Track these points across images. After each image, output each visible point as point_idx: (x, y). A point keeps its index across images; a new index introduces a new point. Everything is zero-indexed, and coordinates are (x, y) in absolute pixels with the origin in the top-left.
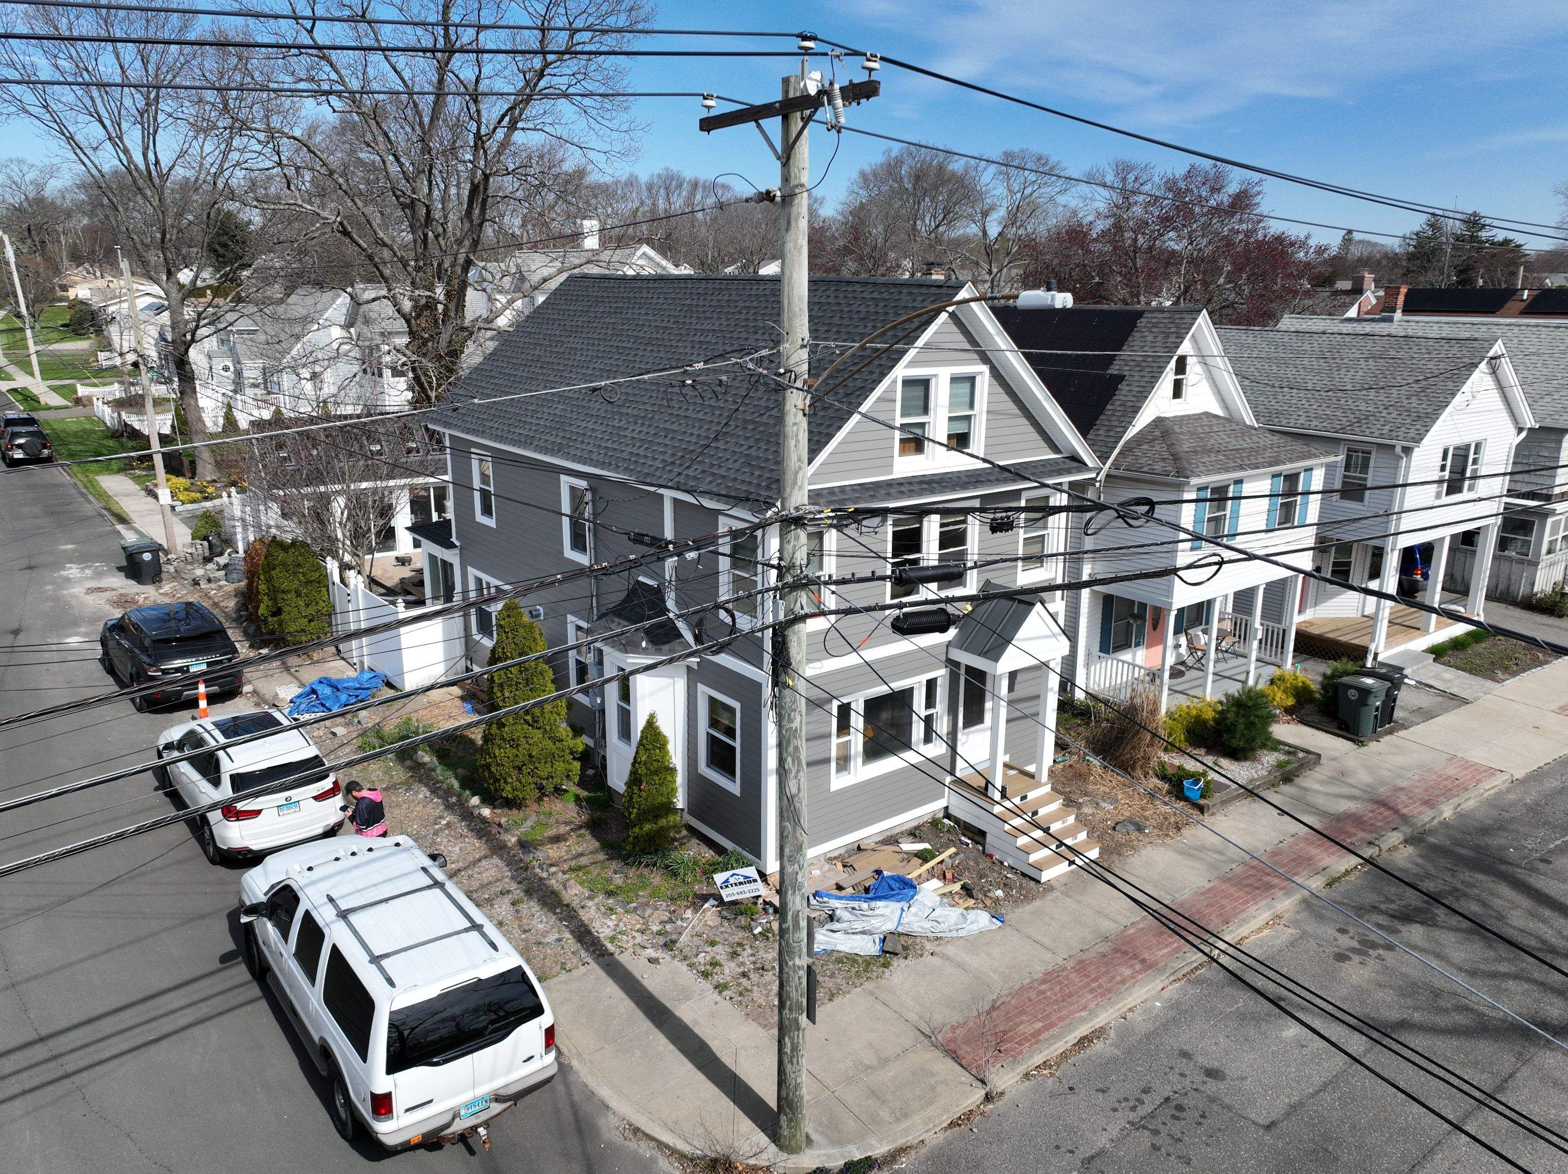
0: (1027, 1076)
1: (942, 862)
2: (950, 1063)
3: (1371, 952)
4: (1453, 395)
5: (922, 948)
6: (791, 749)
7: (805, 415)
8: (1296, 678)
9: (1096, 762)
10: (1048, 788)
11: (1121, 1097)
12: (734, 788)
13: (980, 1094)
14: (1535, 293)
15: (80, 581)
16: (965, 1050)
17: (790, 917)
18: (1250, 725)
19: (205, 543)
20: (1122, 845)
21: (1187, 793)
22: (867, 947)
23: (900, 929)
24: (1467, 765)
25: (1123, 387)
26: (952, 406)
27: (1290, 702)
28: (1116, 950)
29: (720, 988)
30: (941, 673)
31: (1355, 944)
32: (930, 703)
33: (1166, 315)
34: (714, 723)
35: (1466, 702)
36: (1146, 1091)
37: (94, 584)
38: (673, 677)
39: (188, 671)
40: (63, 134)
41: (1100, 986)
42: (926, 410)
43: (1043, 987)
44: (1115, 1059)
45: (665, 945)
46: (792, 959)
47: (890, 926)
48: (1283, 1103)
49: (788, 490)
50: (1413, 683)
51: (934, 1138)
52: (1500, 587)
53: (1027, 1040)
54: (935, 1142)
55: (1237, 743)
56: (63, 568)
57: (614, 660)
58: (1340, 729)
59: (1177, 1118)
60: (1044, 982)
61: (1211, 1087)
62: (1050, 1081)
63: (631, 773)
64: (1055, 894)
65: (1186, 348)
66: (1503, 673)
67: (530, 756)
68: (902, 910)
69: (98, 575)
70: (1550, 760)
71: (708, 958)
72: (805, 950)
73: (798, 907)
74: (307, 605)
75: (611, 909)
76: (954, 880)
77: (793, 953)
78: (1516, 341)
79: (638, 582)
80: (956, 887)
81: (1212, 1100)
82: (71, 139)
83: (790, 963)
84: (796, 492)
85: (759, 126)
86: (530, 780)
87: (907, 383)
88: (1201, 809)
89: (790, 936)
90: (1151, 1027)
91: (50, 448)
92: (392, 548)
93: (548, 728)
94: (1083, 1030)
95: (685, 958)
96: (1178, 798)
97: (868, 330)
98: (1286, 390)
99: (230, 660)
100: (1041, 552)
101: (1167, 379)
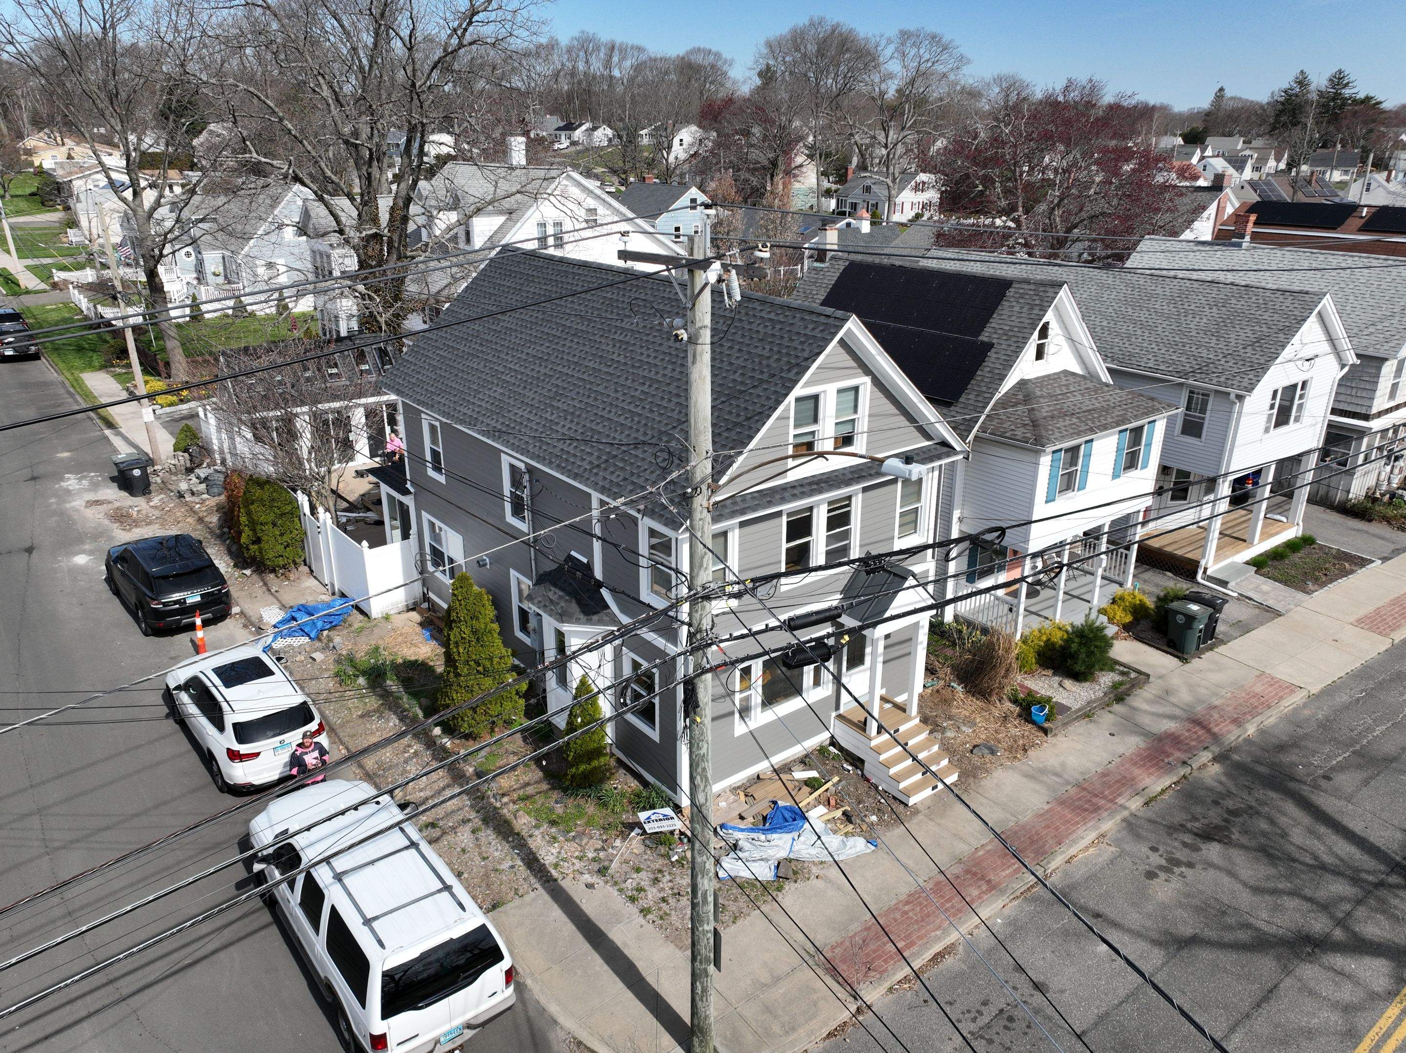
0: (891, 990)
1: (827, 790)
2: (830, 980)
3: (1175, 869)
4: (1283, 347)
5: (809, 872)
7: (709, 511)
8: (1135, 597)
9: (958, 688)
10: (917, 721)
11: (965, 1009)
12: (654, 735)
13: (852, 1008)
14: (1373, 210)
15: (80, 492)
16: (841, 970)
18: (1090, 654)
19: (186, 455)
20: (979, 768)
21: (1034, 718)
22: (765, 872)
23: (792, 856)
24: (1274, 682)
25: (992, 354)
26: (838, 413)
27: (1128, 619)
28: (968, 872)
29: (645, 912)
31: (1163, 862)
33: (1032, 287)
35: (1278, 614)
36: (985, 1003)
37: (91, 496)
39: (185, 602)
41: (953, 907)
42: (815, 420)
43: (906, 908)
44: (962, 974)
45: (599, 871)
46: (702, 926)
47: (783, 854)
48: (1093, 1013)
50: (1235, 595)
51: (816, 1047)
52: (1320, 490)
53: (891, 958)
55: (1079, 667)
56: (62, 479)
57: (551, 621)
58: (1169, 646)
59: (1008, 1028)
60: (907, 903)
61: (1037, 999)
62: (909, 994)
64: (920, 817)
65: (1049, 317)
66: (1314, 585)
68: (794, 839)
69: (94, 486)
70: (1343, 674)
71: (634, 884)
72: (712, 918)
73: (707, 887)
74: (282, 535)
75: (554, 838)
76: (837, 806)
77: (702, 921)
79: (570, 558)
80: (838, 813)
81: (1036, 1012)
83: (700, 929)
84: (702, 573)
86: (483, 718)
87: (800, 402)
88: (1045, 731)
89: (700, 909)
90: (991, 943)
94: (938, 948)
95: (616, 883)
96: (1026, 721)
97: (766, 353)
98: (1139, 332)
99: (220, 590)
100: (916, 521)
101: (1030, 350)
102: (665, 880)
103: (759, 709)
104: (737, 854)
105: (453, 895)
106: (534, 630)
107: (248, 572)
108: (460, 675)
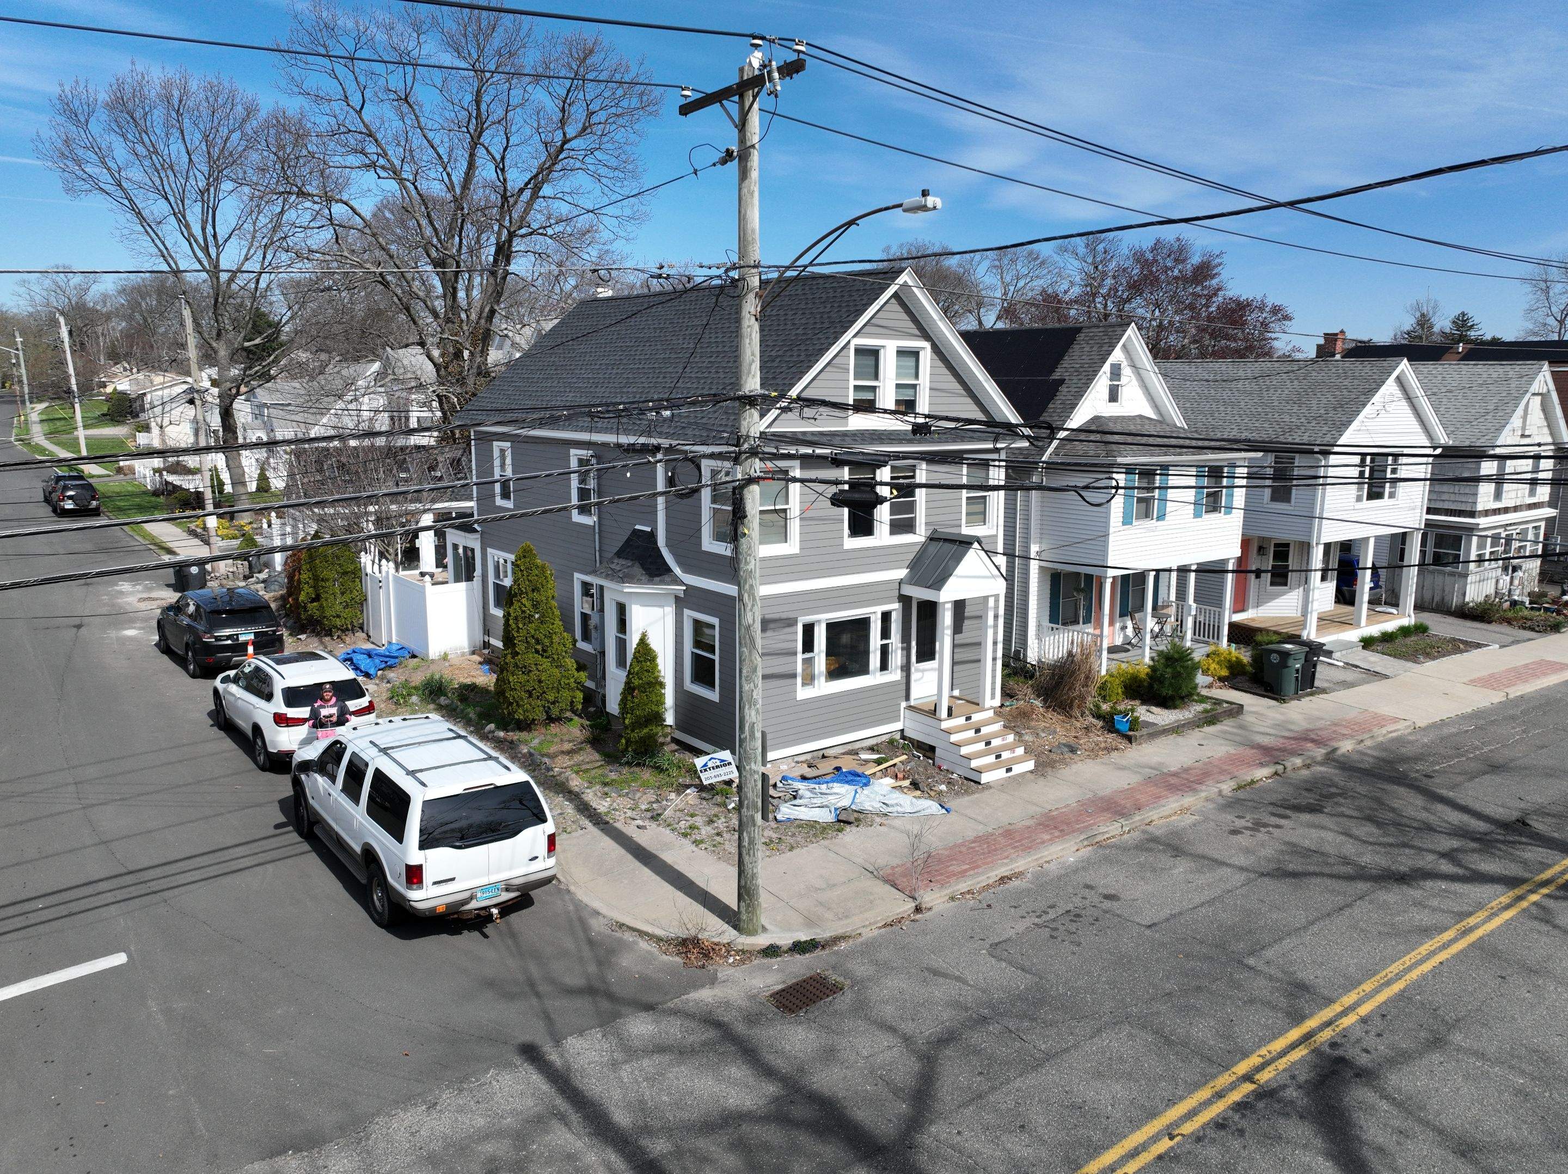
0: (952, 899)
1: (894, 765)
2: (888, 888)
3: (1262, 829)
4: (1364, 405)
5: (872, 821)
6: (747, 587)
7: (757, 320)
8: (1230, 653)
9: (1038, 703)
10: (990, 713)
11: (1030, 910)
12: (714, 696)
13: (911, 905)
14: (1470, 346)
15: (132, 593)
16: (902, 882)
17: (747, 728)
18: (1177, 675)
19: (246, 563)
20: (1055, 761)
21: (1118, 726)
22: (826, 816)
23: (853, 807)
24: (1376, 716)
25: (1063, 389)
26: (898, 375)
27: (1225, 673)
28: (1039, 824)
29: (696, 843)
30: (895, 607)
31: (1250, 825)
32: (885, 634)
33: (1101, 329)
34: (697, 644)
35: (1386, 677)
36: (1052, 907)
37: (145, 595)
38: (662, 606)
39: (237, 639)
40: (133, 210)
41: (1022, 845)
42: (876, 377)
43: (973, 845)
44: (1029, 890)
45: (652, 817)
46: (749, 764)
47: (845, 803)
48: (1167, 912)
49: (744, 378)
50: (1341, 664)
51: (868, 934)
52: (1435, 600)
53: (954, 875)
54: (870, 935)
55: (1167, 691)
56: (117, 585)
57: (615, 591)
58: (1266, 690)
59: (1075, 921)
60: (974, 842)
61: (1107, 904)
62: (972, 902)
63: (626, 683)
64: (991, 791)
65: (1117, 355)
66: (1425, 658)
67: (540, 681)
68: (856, 792)
69: (150, 589)
70: (1453, 716)
71: (687, 825)
72: (760, 758)
73: (754, 720)
74: (343, 594)
75: (607, 794)
76: (904, 778)
77: (750, 759)
78: (1440, 378)
79: (636, 532)
80: (906, 783)
81: (1106, 912)
82: (139, 214)
83: (748, 768)
84: (750, 379)
85: (722, 105)
86: (539, 703)
87: (860, 351)
88: (1130, 739)
89: (747, 745)
90: (1063, 872)
91: (98, 499)
92: (417, 567)
93: (555, 657)
94: (1003, 871)
95: (669, 825)
96: (1110, 731)
97: (827, 310)
98: (1222, 409)
99: (274, 632)
100: (984, 513)
101: (1102, 383)
102: (720, 822)
103: (823, 679)
104: (797, 802)
105: (500, 763)
106: (596, 628)
107: (303, 637)
108: (518, 654)
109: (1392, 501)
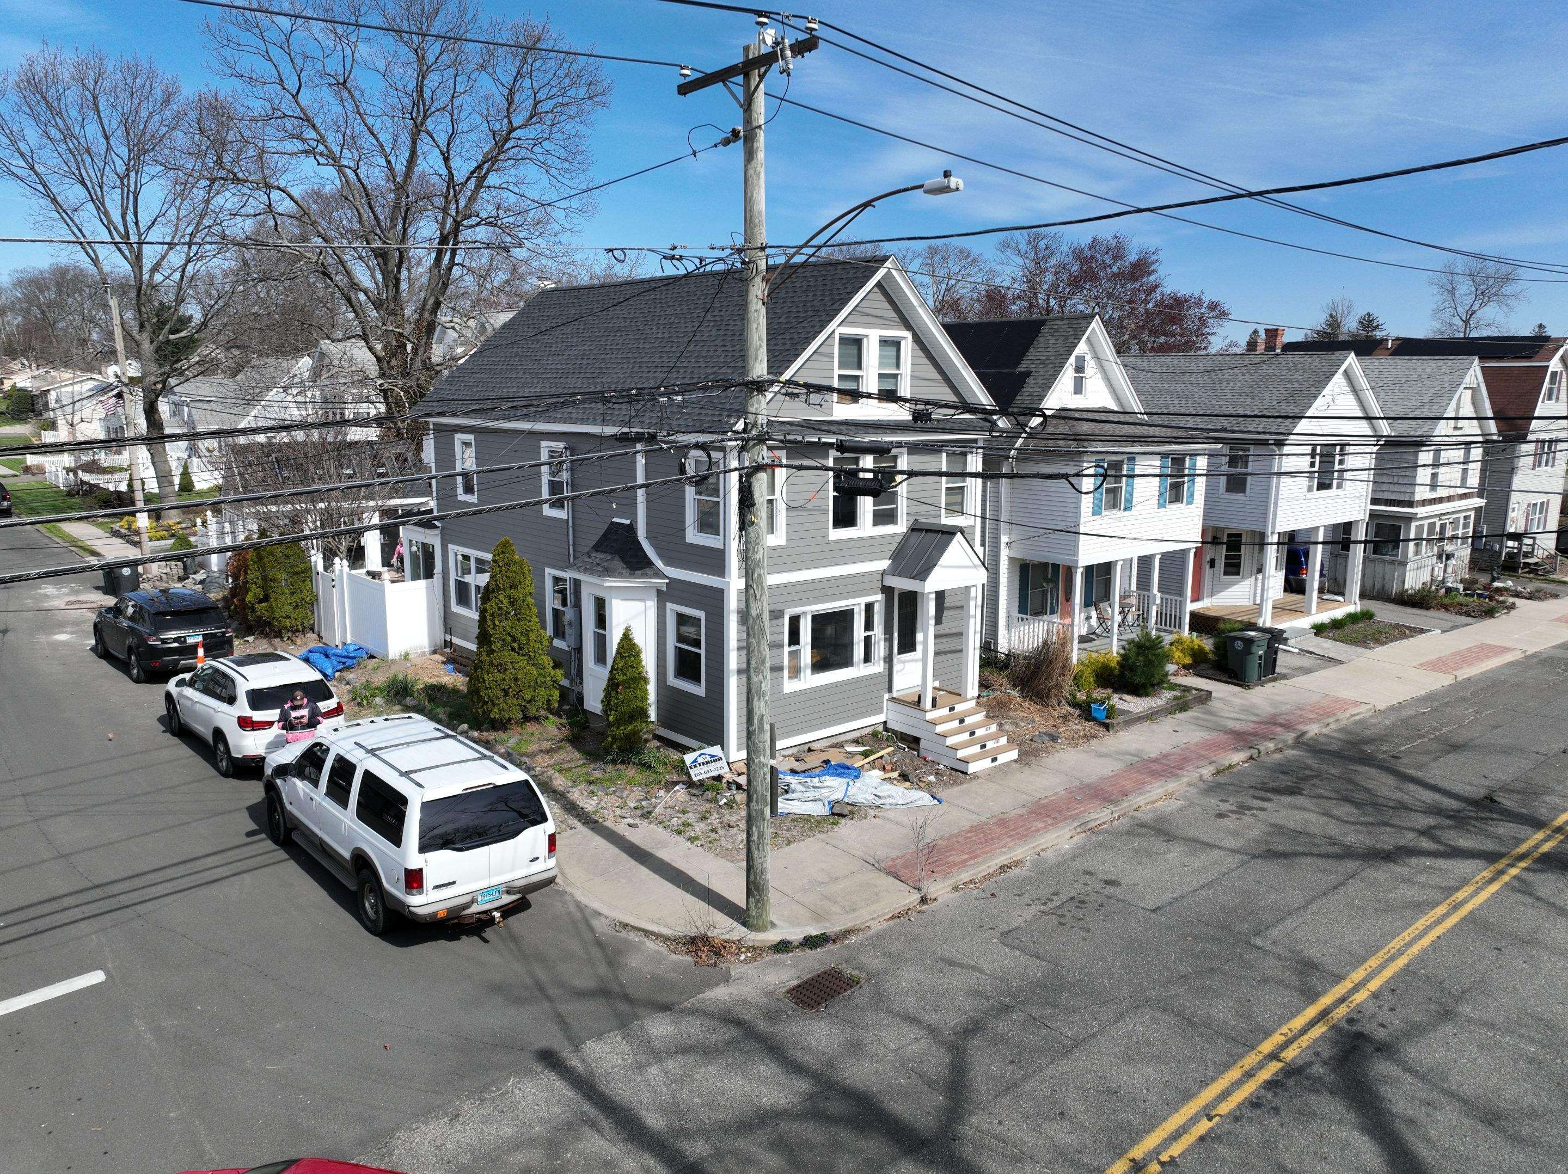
0: (956, 889)
1: (881, 757)
2: (891, 879)
3: (1247, 812)
4: (1316, 397)
5: (866, 813)
6: (755, 577)
7: (764, 304)
8: (1192, 642)
9: (1015, 693)
10: (972, 704)
11: (1034, 898)
12: (699, 690)
13: (916, 896)
14: (1398, 342)
15: (58, 597)
16: (904, 873)
17: (756, 721)
18: (1149, 663)
19: (180, 564)
20: (1037, 750)
21: (1095, 714)
22: (820, 810)
23: (846, 800)
24: (1337, 700)
25: (1030, 381)
26: (881, 365)
27: (1188, 660)
28: (1031, 813)
29: (692, 840)
30: (878, 598)
31: (1234, 808)
32: (869, 626)
33: (1065, 322)
34: (681, 638)
35: (1341, 662)
36: (1055, 894)
37: (73, 598)
38: (644, 600)
39: (185, 641)
40: (49, 196)
41: (1018, 833)
42: (859, 367)
43: (969, 835)
44: (1030, 878)
45: (642, 815)
46: (758, 757)
47: (838, 796)
48: (1167, 897)
49: (751, 363)
50: (1296, 651)
51: (877, 926)
52: (1376, 587)
53: (955, 865)
54: (879, 927)
55: (1137, 680)
56: (40, 589)
57: (591, 586)
58: (1230, 677)
59: (1081, 908)
60: (970, 831)
61: (1109, 890)
62: (975, 892)
63: (609, 679)
64: (980, 780)
65: (1082, 348)
66: (1374, 643)
67: (516, 680)
68: (848, 785)
69: (77, 592)
70: (1408, 698)
71: (680, 822)
72: (768, 751)
73: (763, 712)
74: (292, 594)
75: (593, 793)
76: (892, 770)
77: (758, 751)
78: (1377, 372)
79: (612, 523)
80: (895, 775)
81: (1109, 897)
82: (54, 200)
83: (757, 761)
84: (757, 365)
85: (725, 85)
86: (515, 701)
87: (844, 340)
88: (1107, 727)
89: (756, 738)
90: (1060, 859)
91: (9, 500)
92: (362, 566)
93: (532, 655)
94: (1003, 860)
95: (660, 823)
96: (1087, 720)
97: (810, 298)
98: (1176, 401)
99: (224, 633)
100: (962, 504)
101: (1067, 375)
102: (713, 818)
103: (809, 671)
104: (789, 796)
105: (494, 762)
106: (570, 624)
107: (250, 639)
108: (493, 651)
109: (1340, 492)
